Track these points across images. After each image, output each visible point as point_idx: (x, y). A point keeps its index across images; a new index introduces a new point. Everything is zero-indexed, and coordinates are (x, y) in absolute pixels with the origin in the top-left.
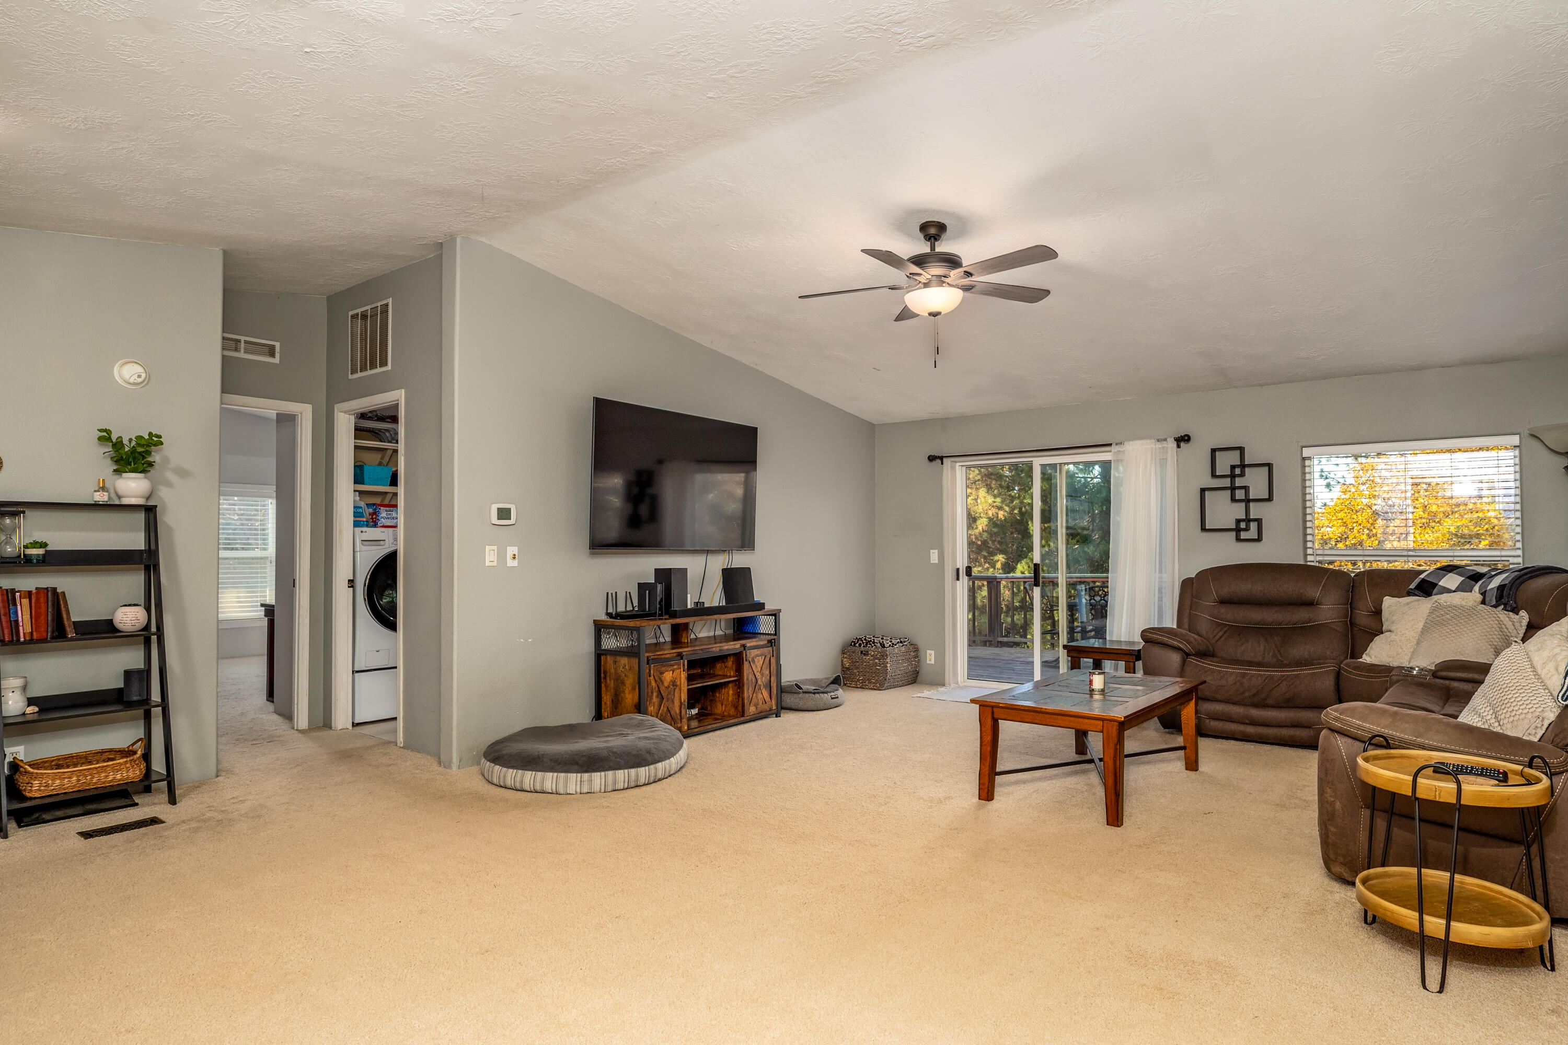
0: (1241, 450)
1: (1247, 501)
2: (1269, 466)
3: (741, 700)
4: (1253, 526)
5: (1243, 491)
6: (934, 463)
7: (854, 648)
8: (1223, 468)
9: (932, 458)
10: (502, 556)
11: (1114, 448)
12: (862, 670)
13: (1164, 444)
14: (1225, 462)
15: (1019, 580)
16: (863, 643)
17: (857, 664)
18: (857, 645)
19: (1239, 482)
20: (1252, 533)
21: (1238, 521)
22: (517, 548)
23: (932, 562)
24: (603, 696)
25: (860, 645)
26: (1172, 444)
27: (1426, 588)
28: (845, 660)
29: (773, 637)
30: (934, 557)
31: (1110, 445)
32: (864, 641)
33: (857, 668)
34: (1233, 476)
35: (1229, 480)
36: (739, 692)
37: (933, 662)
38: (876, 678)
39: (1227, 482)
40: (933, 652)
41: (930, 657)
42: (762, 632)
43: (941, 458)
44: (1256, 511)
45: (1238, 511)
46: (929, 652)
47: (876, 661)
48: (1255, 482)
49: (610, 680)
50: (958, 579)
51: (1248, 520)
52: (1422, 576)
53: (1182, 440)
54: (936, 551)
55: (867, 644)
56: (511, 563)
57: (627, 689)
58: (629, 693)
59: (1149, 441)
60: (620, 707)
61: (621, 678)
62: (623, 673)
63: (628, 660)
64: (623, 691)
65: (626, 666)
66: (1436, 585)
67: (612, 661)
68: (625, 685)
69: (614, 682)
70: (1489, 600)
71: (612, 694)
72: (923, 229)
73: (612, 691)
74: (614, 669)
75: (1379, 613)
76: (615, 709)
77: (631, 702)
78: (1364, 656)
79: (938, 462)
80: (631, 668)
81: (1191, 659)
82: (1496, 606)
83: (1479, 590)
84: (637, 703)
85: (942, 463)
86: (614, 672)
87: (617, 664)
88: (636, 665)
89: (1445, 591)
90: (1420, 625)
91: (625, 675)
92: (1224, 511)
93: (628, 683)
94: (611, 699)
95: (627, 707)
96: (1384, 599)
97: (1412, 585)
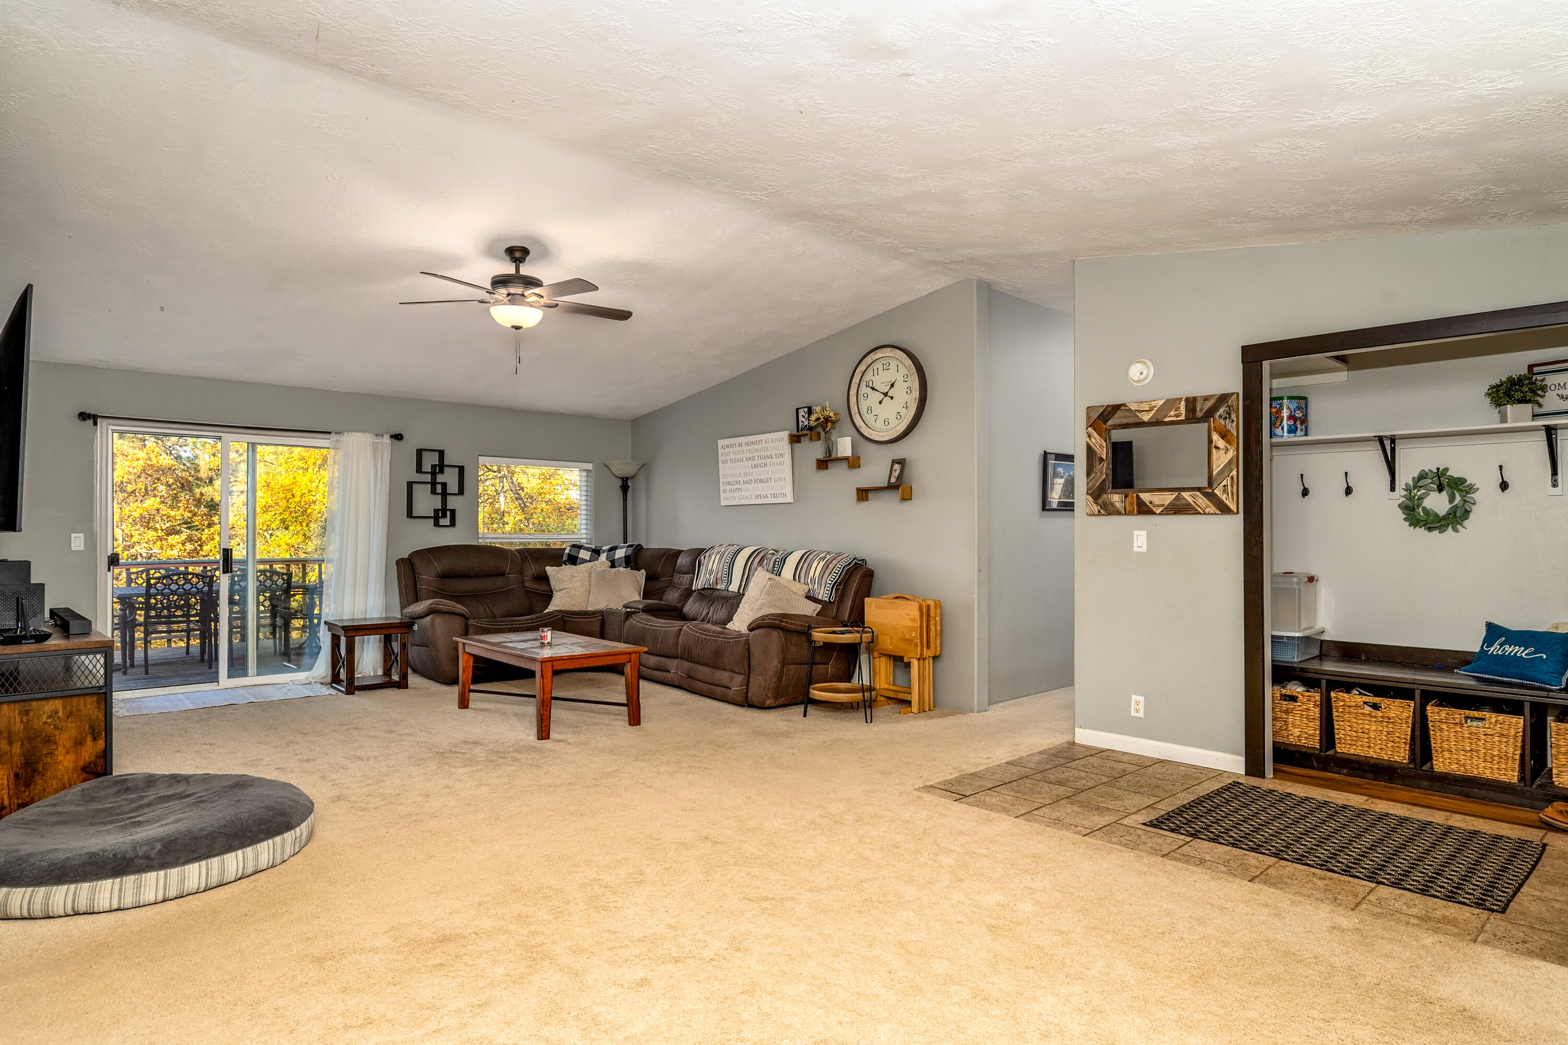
0: (441, 453)
1: (444, 494)
2: (461, 467)
4: (448, 515)
5: (441, 486)
6: (86, 421)
8: (426, 465)
9: (83, 416)
11: (334, 437)
13: (379, 440)
14: (430, 460)
19: (439, 478)
20: (447, 521)
21: (437, 510)
23: (74, 548)
26: (387, 439)
27: (573, 560)
30: (77, 542)
31: (330, 433)
34: (434, 473)
35: (431, 476)
39: (429, 478)
43: (95, 418)
44: (452, 502)
45: (437, 502)
48: (450, 478)
49: (10, 743)
50: (109, 569)
51: (444, 510)
52: (567, 551)
53: (398, 437)
57: (60, 749)
58: (68, 752)
59: (367, 434)
60: (40, 782)
61: (44, 734)
62: (50, 725)
63: (63, 704)
64: (49, 754)
65: (56, 712)
66: (577, 557)
67: (17, 712)
68: (56, 743)
69: (22, 744)
70: (616, 564)
71: (14, 765)
72: (510, 251)
73: (15, 759)
74: (22, 721)
75: (544, 578)
76: (23, 789)
77: (71, 765)
78: (551, 608)
79: (91, 422)
80: (71, 713)
81: (471, 622)
82: (626, 567)
83: (607, 559)
84: (90, 764)
85: (95, 424)
86: (22, 727)
87: (31, 714)
88: (89, 706)
89: (584, 561)
90: (586, 583)
91: (54, 727)
92: (426, 502)
93: (64, 739)
94: (12, 776)
95: (59, 776)
96: (547, 568)
97: (565, 558)
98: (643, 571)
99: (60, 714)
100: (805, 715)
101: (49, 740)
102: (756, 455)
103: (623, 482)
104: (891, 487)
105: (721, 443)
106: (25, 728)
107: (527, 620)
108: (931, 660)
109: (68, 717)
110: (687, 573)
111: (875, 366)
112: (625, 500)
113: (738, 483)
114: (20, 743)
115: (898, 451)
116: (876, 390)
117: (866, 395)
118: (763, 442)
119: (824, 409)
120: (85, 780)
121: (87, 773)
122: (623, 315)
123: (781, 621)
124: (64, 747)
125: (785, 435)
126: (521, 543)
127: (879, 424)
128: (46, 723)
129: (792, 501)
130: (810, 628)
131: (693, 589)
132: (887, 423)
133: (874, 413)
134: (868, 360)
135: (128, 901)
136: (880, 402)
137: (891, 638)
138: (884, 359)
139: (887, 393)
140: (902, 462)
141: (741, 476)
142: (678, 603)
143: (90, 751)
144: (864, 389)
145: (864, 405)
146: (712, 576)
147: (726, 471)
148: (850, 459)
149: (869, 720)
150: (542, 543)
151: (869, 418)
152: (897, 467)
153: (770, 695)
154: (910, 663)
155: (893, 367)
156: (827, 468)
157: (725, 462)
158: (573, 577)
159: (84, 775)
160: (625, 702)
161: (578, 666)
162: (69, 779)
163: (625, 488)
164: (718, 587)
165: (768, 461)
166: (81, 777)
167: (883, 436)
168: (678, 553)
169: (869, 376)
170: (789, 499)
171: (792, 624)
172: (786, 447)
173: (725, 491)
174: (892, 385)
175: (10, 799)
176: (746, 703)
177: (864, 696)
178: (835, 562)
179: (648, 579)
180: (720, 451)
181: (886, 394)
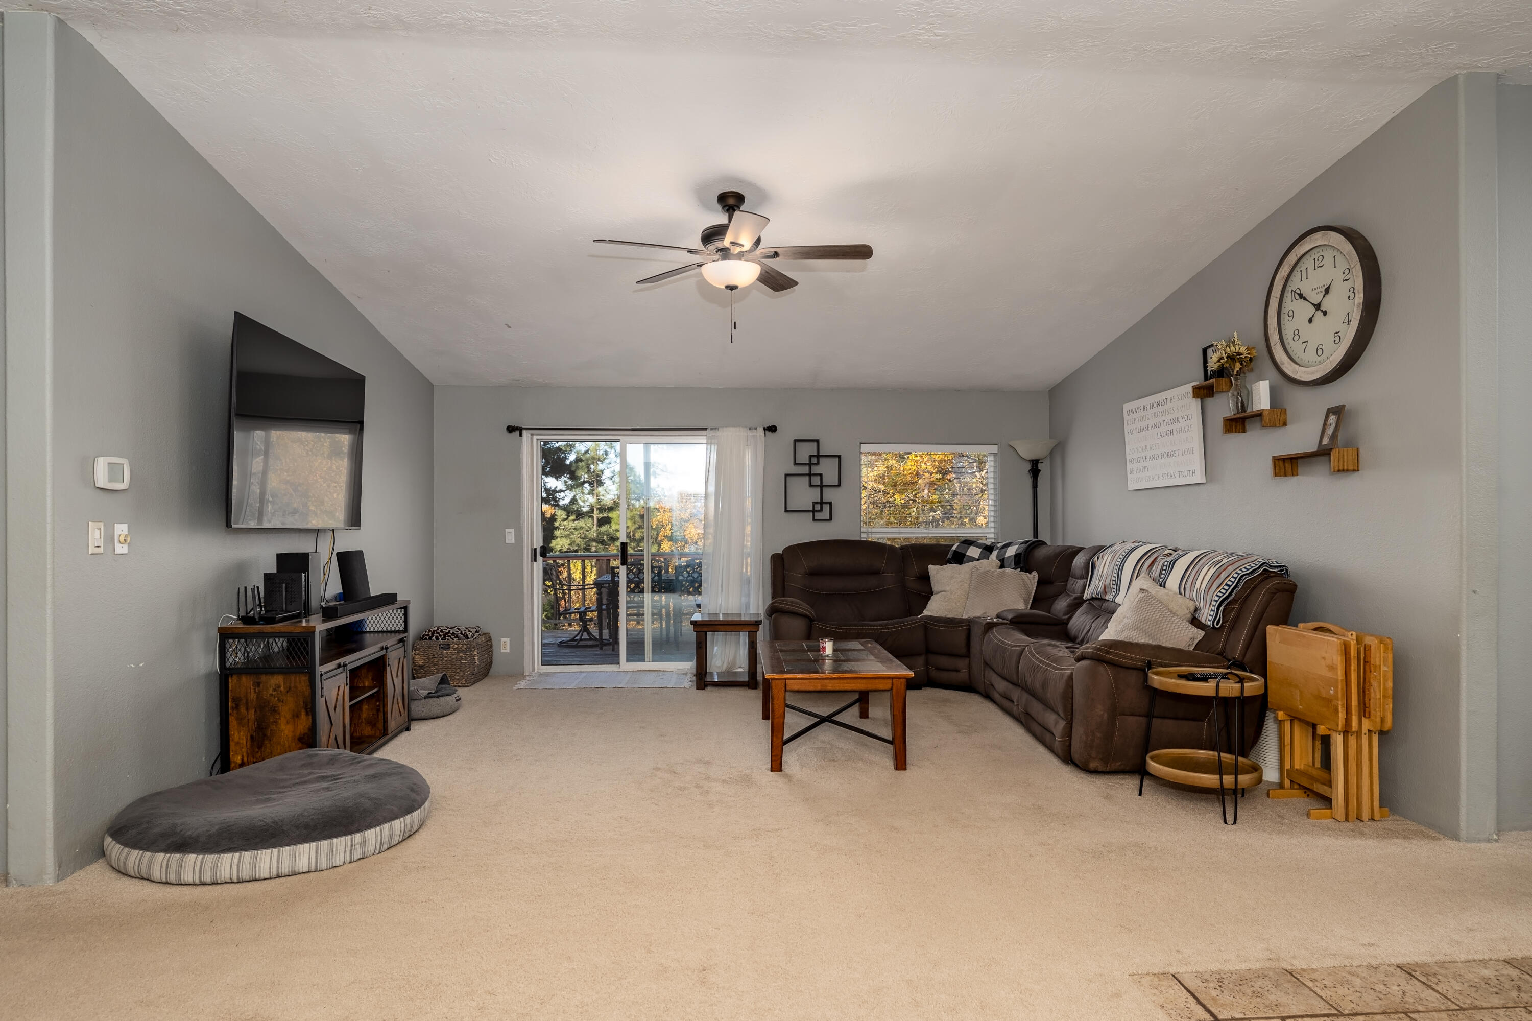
0: (818, 442)
1: (821, 486)
2: (839, 457)
3: (381, 715)
4: (826, 508)
5: (818, 478)
6: (513, 434)
7: (429, 642)
8: (803, 457)
9: (511, 429)
10: (110, 539)
11: (709, 434)
12: (441, 666)
13: (754, 433)
14: (805, 452)
15: (603, 558)
16: (440, 636)
17: (436, 660)
18: (434, 638)
19: (816, 470)
20: (825, 514)
21: (814, 503)
22: (126, 525)
23: (507, 542)
24: (232, 733)
25: (437, 638)
26: (761, 431)
27: (959, 558)
28: (418, 656)
29: (402, 636)
30: (510, 536)
31: (705, 428)
32: (441, 634)
33: (435, 665)
34: (810, 464)
35: (808, 467)
36: (379, 706)
37: (508, 650)
38: (462, 674)
39: (806, 470)
40: (508, 640)
41: (504, 646)
42: (368, 630)
43: (521, 430)
44: (829, 495)
45: (814, 495)
46: (503, 640)
47: (461, 654)
48: (827, 469)
49: (247, 709)
50: (535, 560)
51: (821, 503)
52: (954, 548)
53: (772, 429)
54: (512, 530)
55: (445, 637)
56: (121, 549)
57: (282, 719)
58: (288, 723)
59: (741, 429)
60: (268, 745)
61: (271, 704)
62: (275, 697)
63: (284, 679)
64: (275, 722)
65: (279, 687)
66: (964, 555)
67: (252, 683)
68: (279, 714)
69: (255, 711)
70: (1006, 564)
71: (250, 729)
72: (723, 198)
73: (251, 723)
74: (255, 691)
75: (925, 578)
76: (257, 750)
77: (291, 735)
78: (926, 613)
79: (518, 433)
80: (290, 688)
81: (816, 624)
82: (1015, 569)
83: (997, 558)
84: (304, 735)
85: (521, 435)
86: (255, 697)
87: (261, 685)
88: (303, 684)
89: (972, 559)
90: (966, 585)
91: (278, 700)
92: (804, 495)
93: (285, 710)
94: (249, 737)
95: (282, 743)
96: (930, 566)
97: (949, 556)
98: (1035, 573)
99: (282, 688)
100: (1140, 794)
101: (274, 710)
102: (1161, 419)
103: (1033, 464)
104: (1323, 453)
105: (1127, 407)
106: (257, 698)
107: (880, 625)
108: (1375, 738)
109: (288, 692)
110: (1081, 579)
111: (1303, 266)
112: (1035, 487)
113: (1144, 459)
114: (254, 710)
115: (1335, 394)
116: (1305, 299)
117: (1291, 314)
118: (1169, 400)
119: (1230, 342)
120: (301, 749)
121: (302, 743)
122: (862, 252)
123: (1108, 652)
124: (285, 717)
125: (1188, 388)
126: (905, 539)
127: (1310, 356)
128: (271, 695)
129: (1204, 481)
130: (1149, 665)
131: (1084, 598)
132: (1320, 352)
133: (1302, 340)
134: (1292, 258)
135: (285, 869)
136: (1310, 321)
137: (1301, 692)
138: (1315, 251)
139: (1319, 305)
140: (1338, 411)
141: (1147, 450)
142: (1065, 615)
143: (303, 723)
144: (1290, 304)
145: (1289, 328)
146: (1101, 583)
147: (1132, 442)
148: (1265, 414)
149: (1231, 819)
150: (931, 539)
151: (1295, 347)
152: (1333, 419)
153: (1094, 754)
154: (1329, 736)
155: (1328, 261)
156: (1244, 431)
157: (1131, 433)
158: (952, 578)
159: (300, 745)
160: (890, 739)
161: (819, 688)
162: (289, 747)
163: (1035, 471)
164: (1107, 598)
165: (1175, 426)
166: (298, 746)
167: (1313, 373)
168: (1077, 551)
169: (1296, 284)
170: (1199, 478)
171: (1124, 657)
172: (1195, 406)
173: (1132, 471)
174: (1327, 291)
175: (248, 757)
176: (1067, 758)
177: (1221, 779)
178: (1231, 568)
179: (1040, 583)
180: (1126, 418)
181: (1317, 307)
